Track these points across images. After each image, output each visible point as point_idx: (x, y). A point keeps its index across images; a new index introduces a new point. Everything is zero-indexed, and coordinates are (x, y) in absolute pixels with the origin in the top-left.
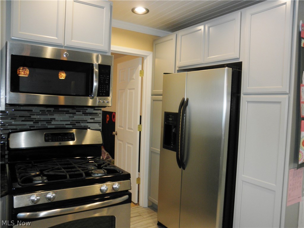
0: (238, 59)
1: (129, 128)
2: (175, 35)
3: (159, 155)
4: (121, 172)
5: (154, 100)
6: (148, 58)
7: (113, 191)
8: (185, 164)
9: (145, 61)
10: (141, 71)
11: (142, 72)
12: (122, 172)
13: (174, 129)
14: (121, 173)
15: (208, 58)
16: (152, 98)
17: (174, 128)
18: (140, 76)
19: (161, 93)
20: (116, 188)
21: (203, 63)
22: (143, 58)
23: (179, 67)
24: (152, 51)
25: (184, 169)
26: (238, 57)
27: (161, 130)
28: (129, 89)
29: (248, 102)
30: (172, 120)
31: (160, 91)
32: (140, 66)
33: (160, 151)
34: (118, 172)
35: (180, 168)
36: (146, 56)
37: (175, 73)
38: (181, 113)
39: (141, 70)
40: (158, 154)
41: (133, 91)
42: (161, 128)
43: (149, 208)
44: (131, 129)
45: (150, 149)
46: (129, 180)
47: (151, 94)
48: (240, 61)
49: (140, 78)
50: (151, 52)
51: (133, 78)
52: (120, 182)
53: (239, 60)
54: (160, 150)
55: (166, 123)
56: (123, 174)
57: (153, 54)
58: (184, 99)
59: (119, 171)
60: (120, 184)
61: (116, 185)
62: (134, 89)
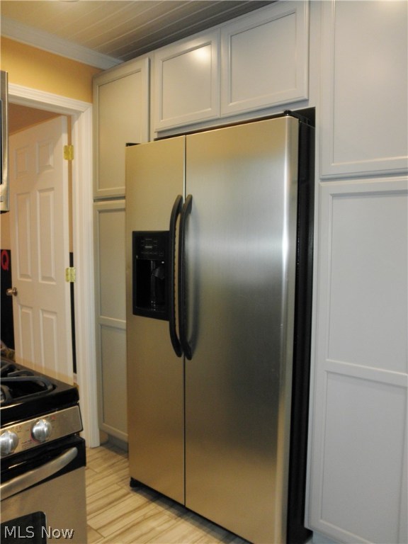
0: (306, 101)
1: (44, 278)
2: (147, 60)
3: (125, 332)
4: (50, 387)
5: (100, 212)
6: (83, 116)
7: (34, 444)
8: (191, 345)
9: (76, 125)
10: (66, 146)
11: (69, 151)
12: (54, 387)
13: (158, 270)
14: (50, 391)
15: (231, 104)
16: (95, 207)
17: (156, 268)
18: (66, 159)
19: (122, 193)
20: (41, 433)
21: (218, 116)
22: (70, 118)
23: (159, 132)
24: (92, 100)
25: (190, 358)
26: (306, 97)
27: (126, 274)
28: (41, 191)
29: (334, 196)
30: (153, 250)
31: (120, 189)
32: (65, 137)
33: (127, 323)
34: (41, 388)
35: (179, 355)
36: (79, 113)
37: (149, 141)
38: (175, 229)
39: (67, 144)
40: (121, 329)
41: (51, 194)
42: (126, 270)
43: (102, 448)
44: (50, 279)
45: (98, 319)
46: (77, 406)
47: (94, 197)
48: (310, 106)
49: (66, 163)
50: (88, 104)
51: (50, 165)
52: (51, 417)
53: (308, 105)
54: (125, 321)
55: (137, 257)
56: (57, 391)
57: (93, 108)
58: (181, 198)
59: (43, 385)
60: (50, 420)
61: (41, 425)
62: (52, 189)
